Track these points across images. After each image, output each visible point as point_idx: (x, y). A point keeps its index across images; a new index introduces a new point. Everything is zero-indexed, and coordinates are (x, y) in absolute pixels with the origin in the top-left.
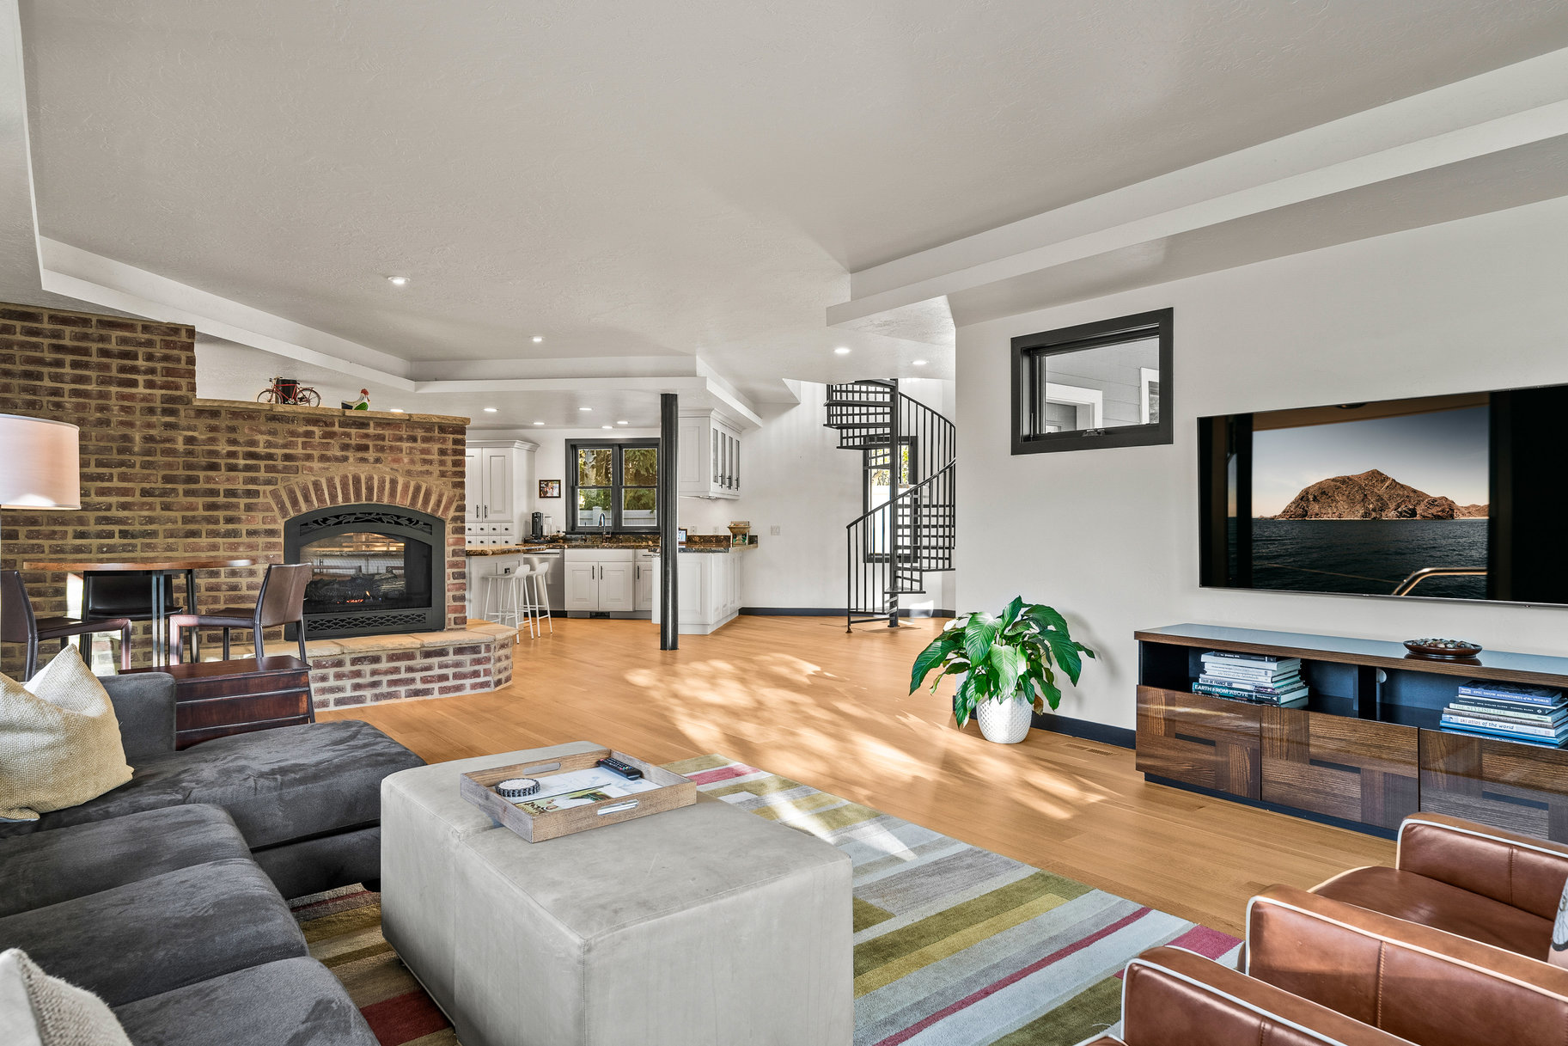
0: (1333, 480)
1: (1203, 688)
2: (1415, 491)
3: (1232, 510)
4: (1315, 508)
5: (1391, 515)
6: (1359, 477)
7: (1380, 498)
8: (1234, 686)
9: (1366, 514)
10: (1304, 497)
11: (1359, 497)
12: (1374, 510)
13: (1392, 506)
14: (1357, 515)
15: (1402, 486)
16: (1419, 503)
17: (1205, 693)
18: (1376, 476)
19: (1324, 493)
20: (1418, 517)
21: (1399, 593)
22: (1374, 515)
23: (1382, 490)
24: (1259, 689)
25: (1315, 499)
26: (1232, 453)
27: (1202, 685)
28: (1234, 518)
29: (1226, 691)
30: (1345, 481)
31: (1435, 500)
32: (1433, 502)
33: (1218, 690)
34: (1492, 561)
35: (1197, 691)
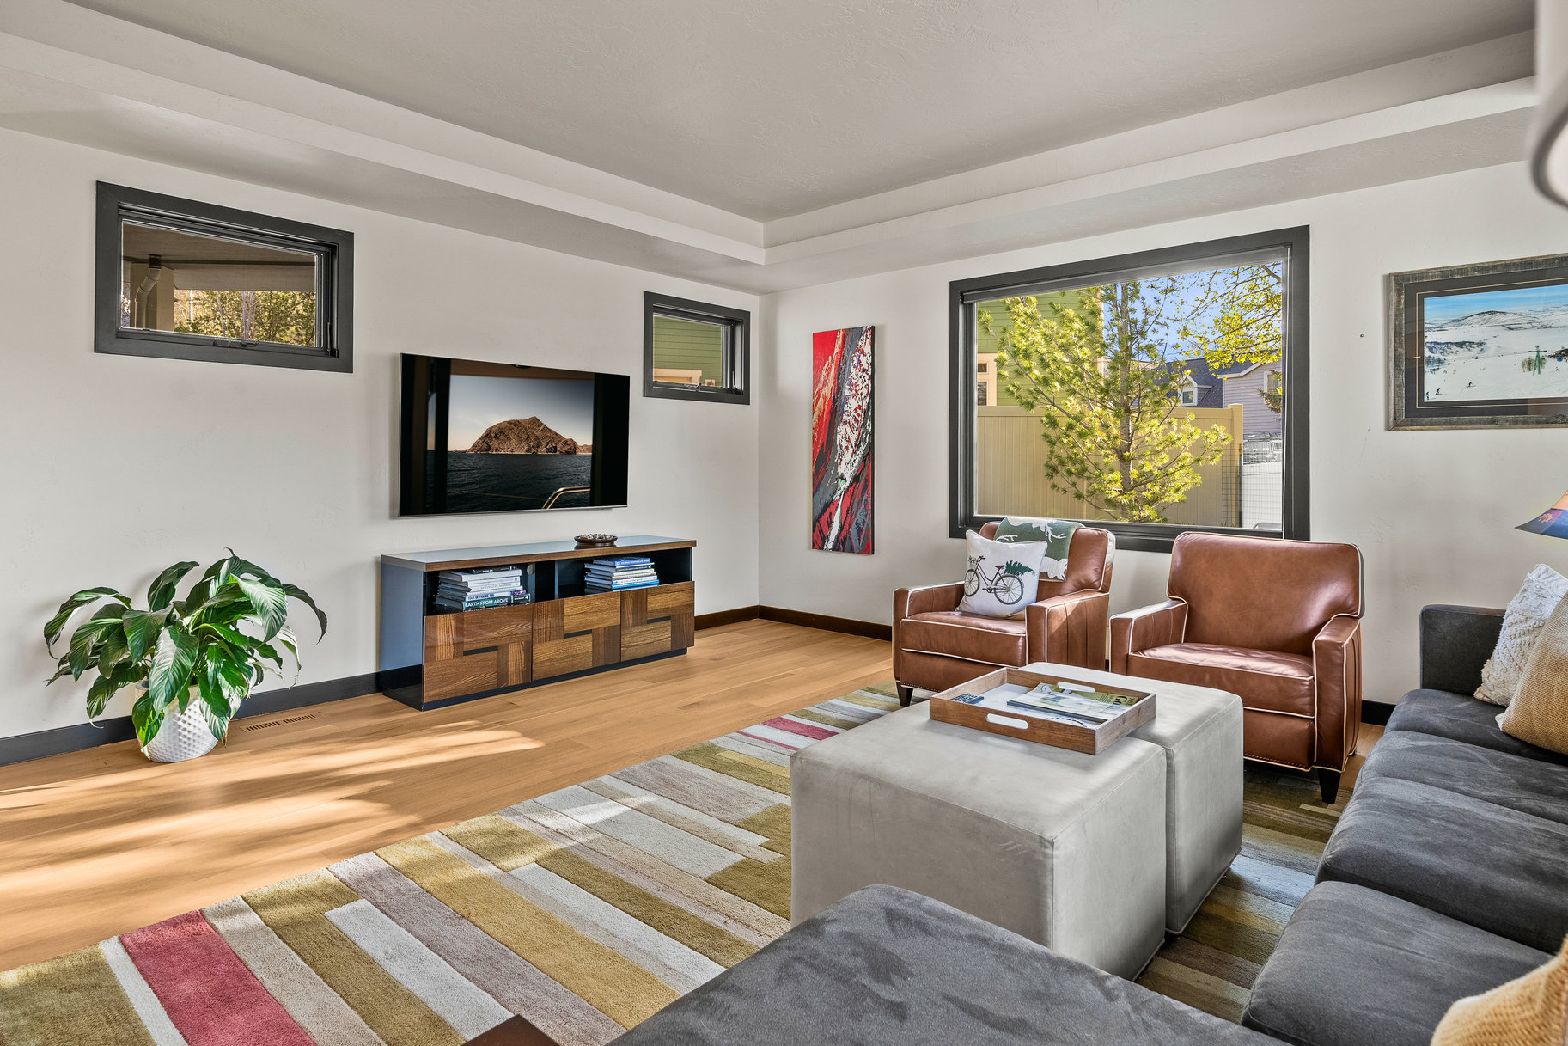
0: (509, 422)
1: (472, 604)
2: (557, 434)
3: (431, 444)
4: (495, 443)
5: (543, 451)
6: (525, 421)
7: (537, 438)
8: (496, 596)
9: (528, 450)
10: (489, 435)
11: (524, 436)
12: (533, 447)
13: (544, 445)
14: (521, 451)
15: (550, 430)
16: (558, 443)
17: (473, 608)
18: (535, 421)
19: (502, 432)
20: (558, 453)
21: (546, 507)
22: (533, 450)
23: (538, 432)
24: (513, 593)
25: (496, 436)
26: (432, 392)
27: (470, 602)
28: (432, 451)
29: (491, 602)
30: (516, 423)
31: (566, 441)
32: (566, 442)
33: (485, 603)
34: (593, 481)
35: (467, 608)
